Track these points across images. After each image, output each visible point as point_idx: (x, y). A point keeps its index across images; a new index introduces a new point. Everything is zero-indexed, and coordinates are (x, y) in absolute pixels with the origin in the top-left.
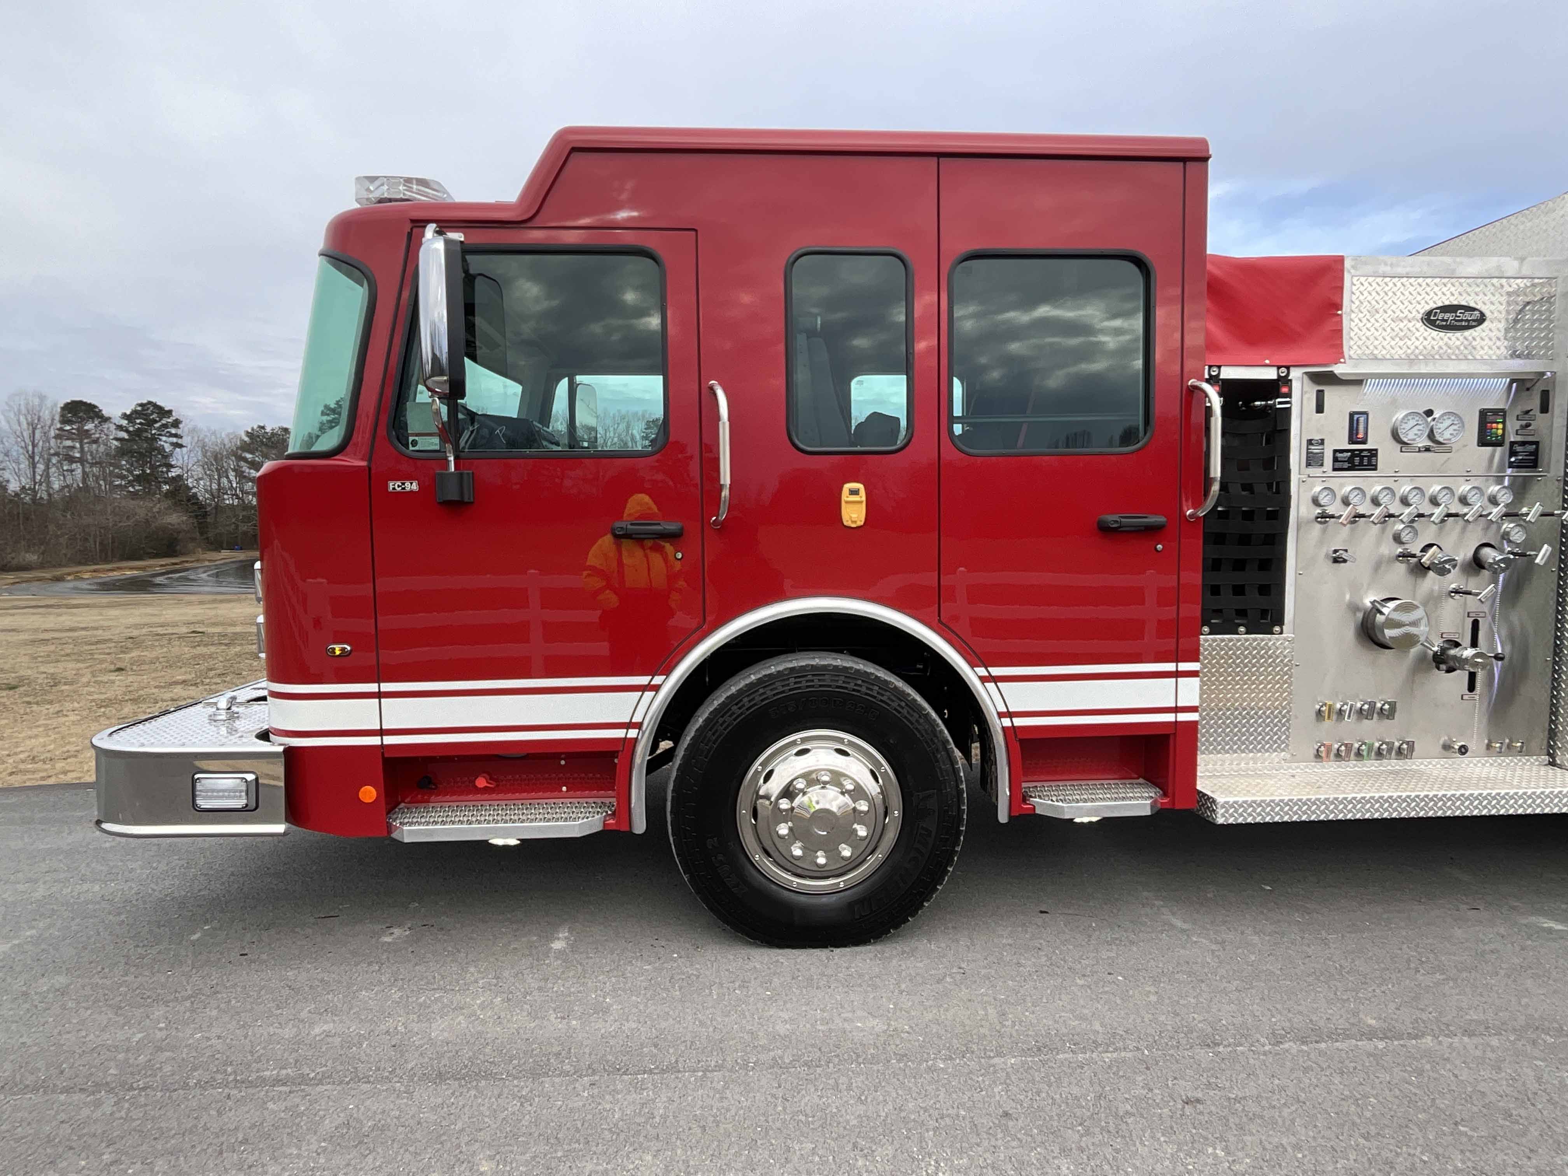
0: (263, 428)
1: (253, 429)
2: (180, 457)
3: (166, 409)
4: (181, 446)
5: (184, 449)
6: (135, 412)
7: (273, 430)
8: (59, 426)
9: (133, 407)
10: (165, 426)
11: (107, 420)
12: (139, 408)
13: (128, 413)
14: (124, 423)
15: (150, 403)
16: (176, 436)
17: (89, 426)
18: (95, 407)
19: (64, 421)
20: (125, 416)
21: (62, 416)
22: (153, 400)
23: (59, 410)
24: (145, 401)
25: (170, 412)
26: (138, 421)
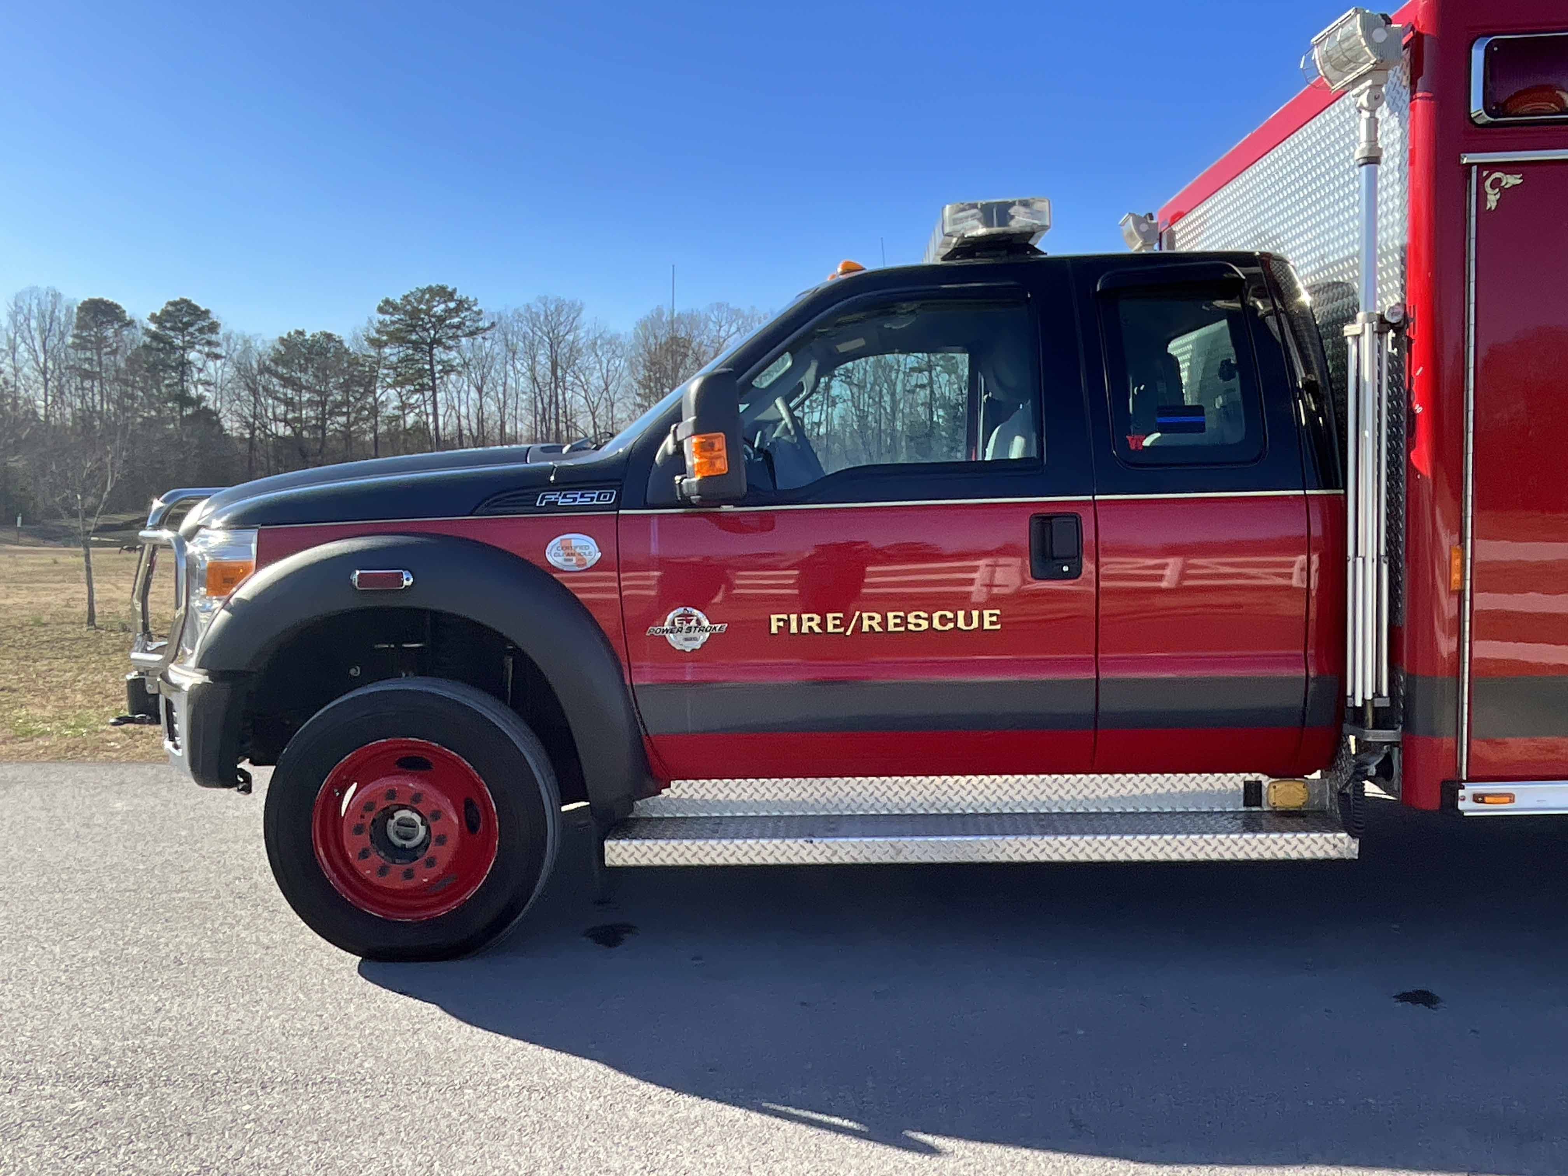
0: (301, 333)
1: (289, 335)
2: (212, 371)
3: (203, 309)
4: (217, 357)
5: (219, 363)
6: (165, 312)
7: (313, 336)
8: (75, 332)
9: (163, 306)
10: (201, 330)
11: (130, 323)
12: (170, 308)
13: (158, 314)
14: (153, 327)
15: (184, 301)
16: (209, 343)
17: (110, 332)
18: (117, 307)
19: (82, 325)
20: (153, 318)
21: (79, 319)
22: (185, 297)
23: (75, 310)
24: (177, 299)
25: (207, 312)
26: (168, 325)
